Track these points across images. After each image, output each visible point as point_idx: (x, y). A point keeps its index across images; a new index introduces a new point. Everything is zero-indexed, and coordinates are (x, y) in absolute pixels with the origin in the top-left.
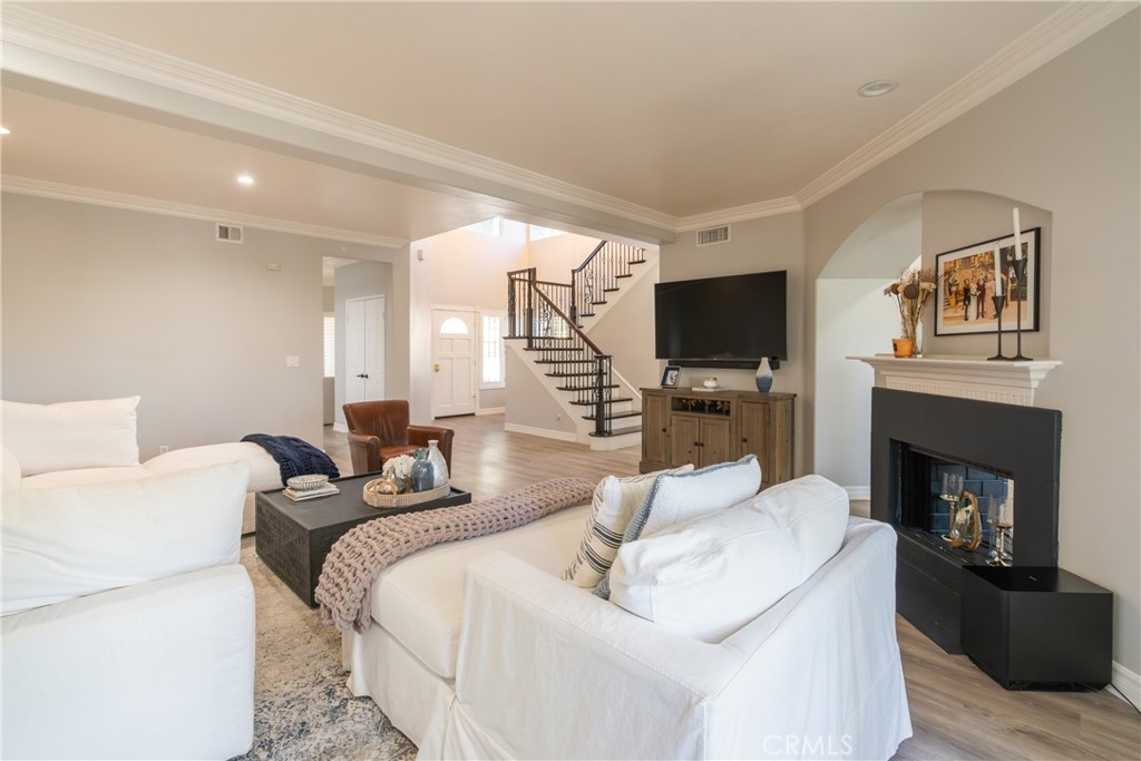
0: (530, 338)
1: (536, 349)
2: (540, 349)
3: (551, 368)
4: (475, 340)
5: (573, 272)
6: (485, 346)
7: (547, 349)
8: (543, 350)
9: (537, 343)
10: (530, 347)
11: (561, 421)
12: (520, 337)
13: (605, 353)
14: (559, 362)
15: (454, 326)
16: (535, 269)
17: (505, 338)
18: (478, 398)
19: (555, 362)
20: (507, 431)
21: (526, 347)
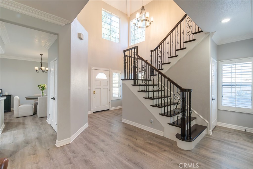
0: (135, 79)
1: (138, 85)
2: (140, 85)
3: (146, 95)
4: (110, 81)
5: (151, 51)
6: (113, 84)
7: (144, 85)
8: (142, 85)
9: (138, 82)
10: (135, 84)
11: (153, 123)
12: (129, 80)
13: (184, 87)
14: (151, 91)
15: (101, 76)
16: (137, 46)
17: (122, 80)
18: (110, 103)
19: (149, 92)
20: (124, 123)
21: (133, 84)
